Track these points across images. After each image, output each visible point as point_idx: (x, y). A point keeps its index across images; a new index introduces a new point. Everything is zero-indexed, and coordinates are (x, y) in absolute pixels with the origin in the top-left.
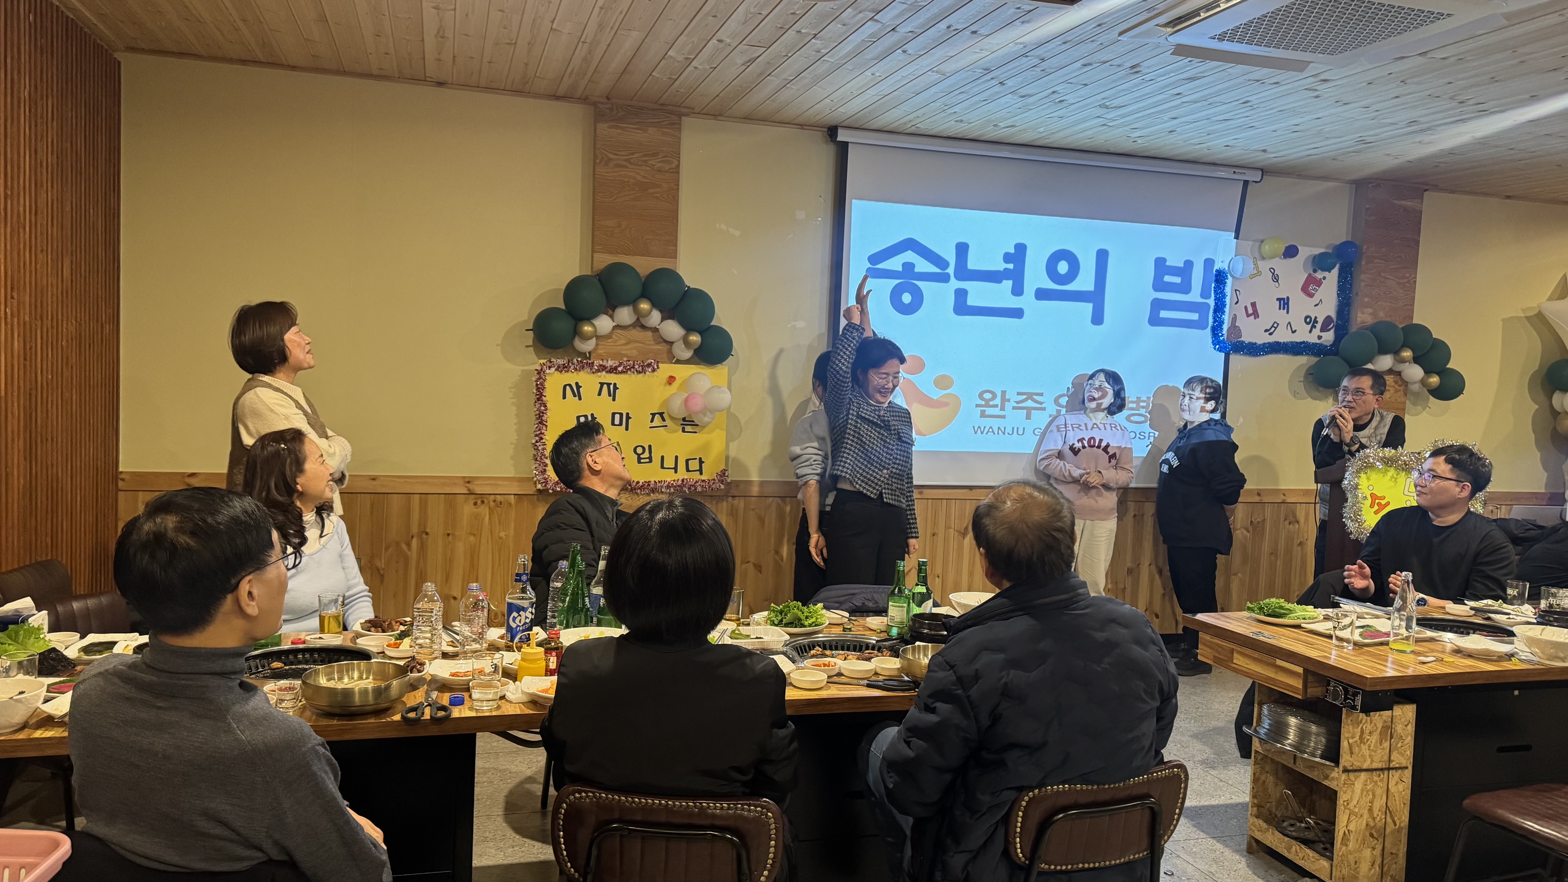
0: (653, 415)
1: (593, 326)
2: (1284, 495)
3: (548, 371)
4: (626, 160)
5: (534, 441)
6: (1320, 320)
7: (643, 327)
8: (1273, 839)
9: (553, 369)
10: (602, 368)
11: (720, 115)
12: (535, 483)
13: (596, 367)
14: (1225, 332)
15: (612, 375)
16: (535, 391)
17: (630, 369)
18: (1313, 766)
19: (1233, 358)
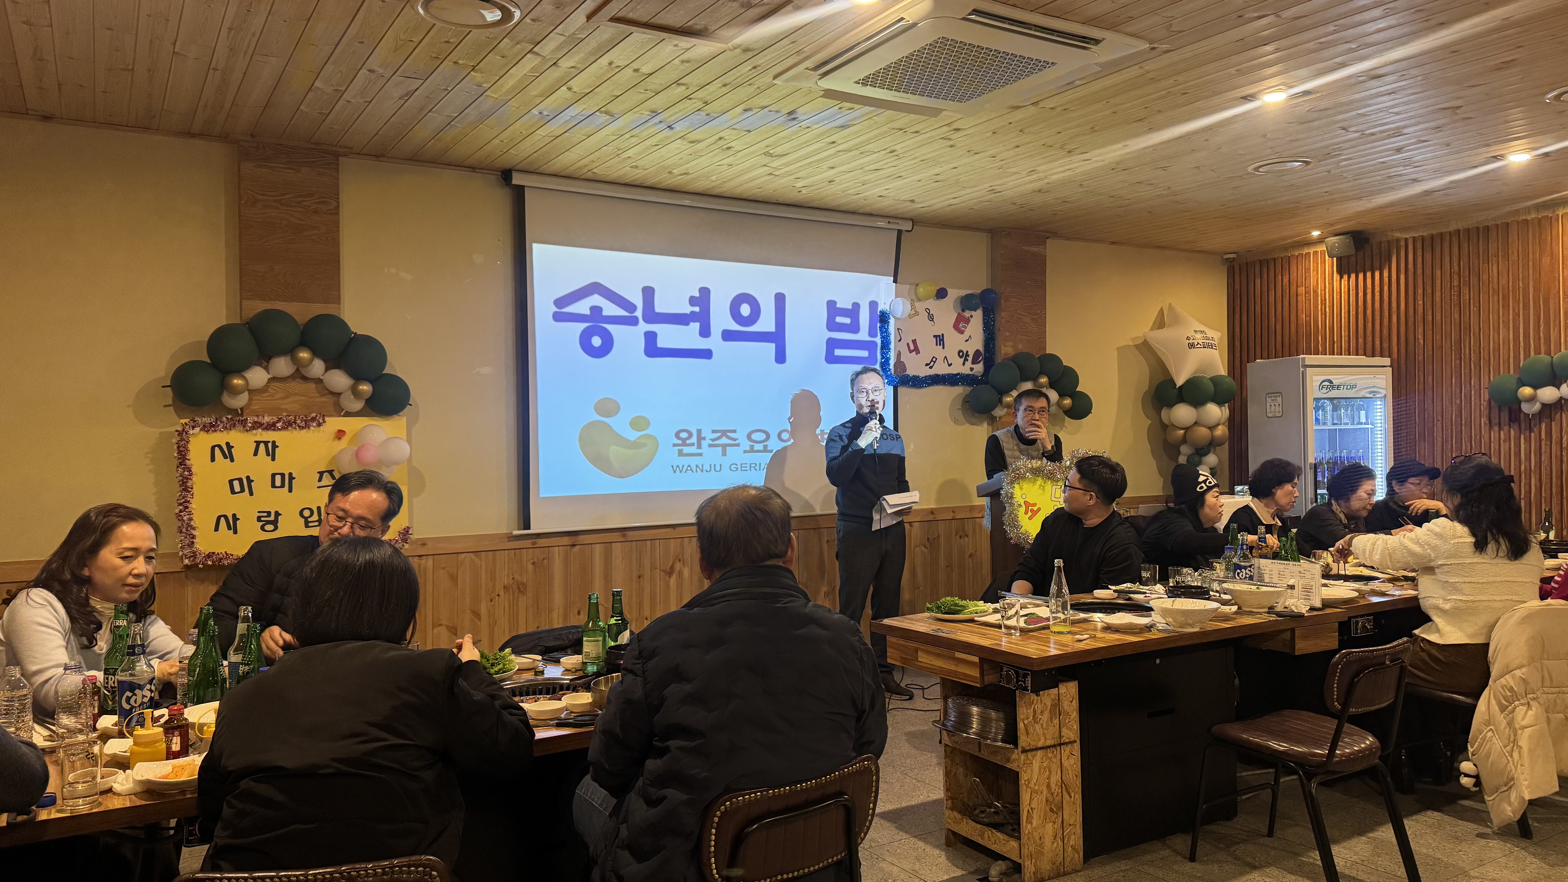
0: (321, 474)
1: (244, 378)
2: (953, 512)
3: (191, 432)
4: (275, 201)
5: (177, 511)
6: (971, 354)
7: (305, 379)
8: (968, 828)
9: (197, 429)
10: (257, 425)
11: (383, 156)
12: (181, 559)
13: (250, 425)
14: (892, 367)
15: (270, 433)
16: (176, 455)
17: (291, 425)
18: (996, 751)
19: (902, 390)
